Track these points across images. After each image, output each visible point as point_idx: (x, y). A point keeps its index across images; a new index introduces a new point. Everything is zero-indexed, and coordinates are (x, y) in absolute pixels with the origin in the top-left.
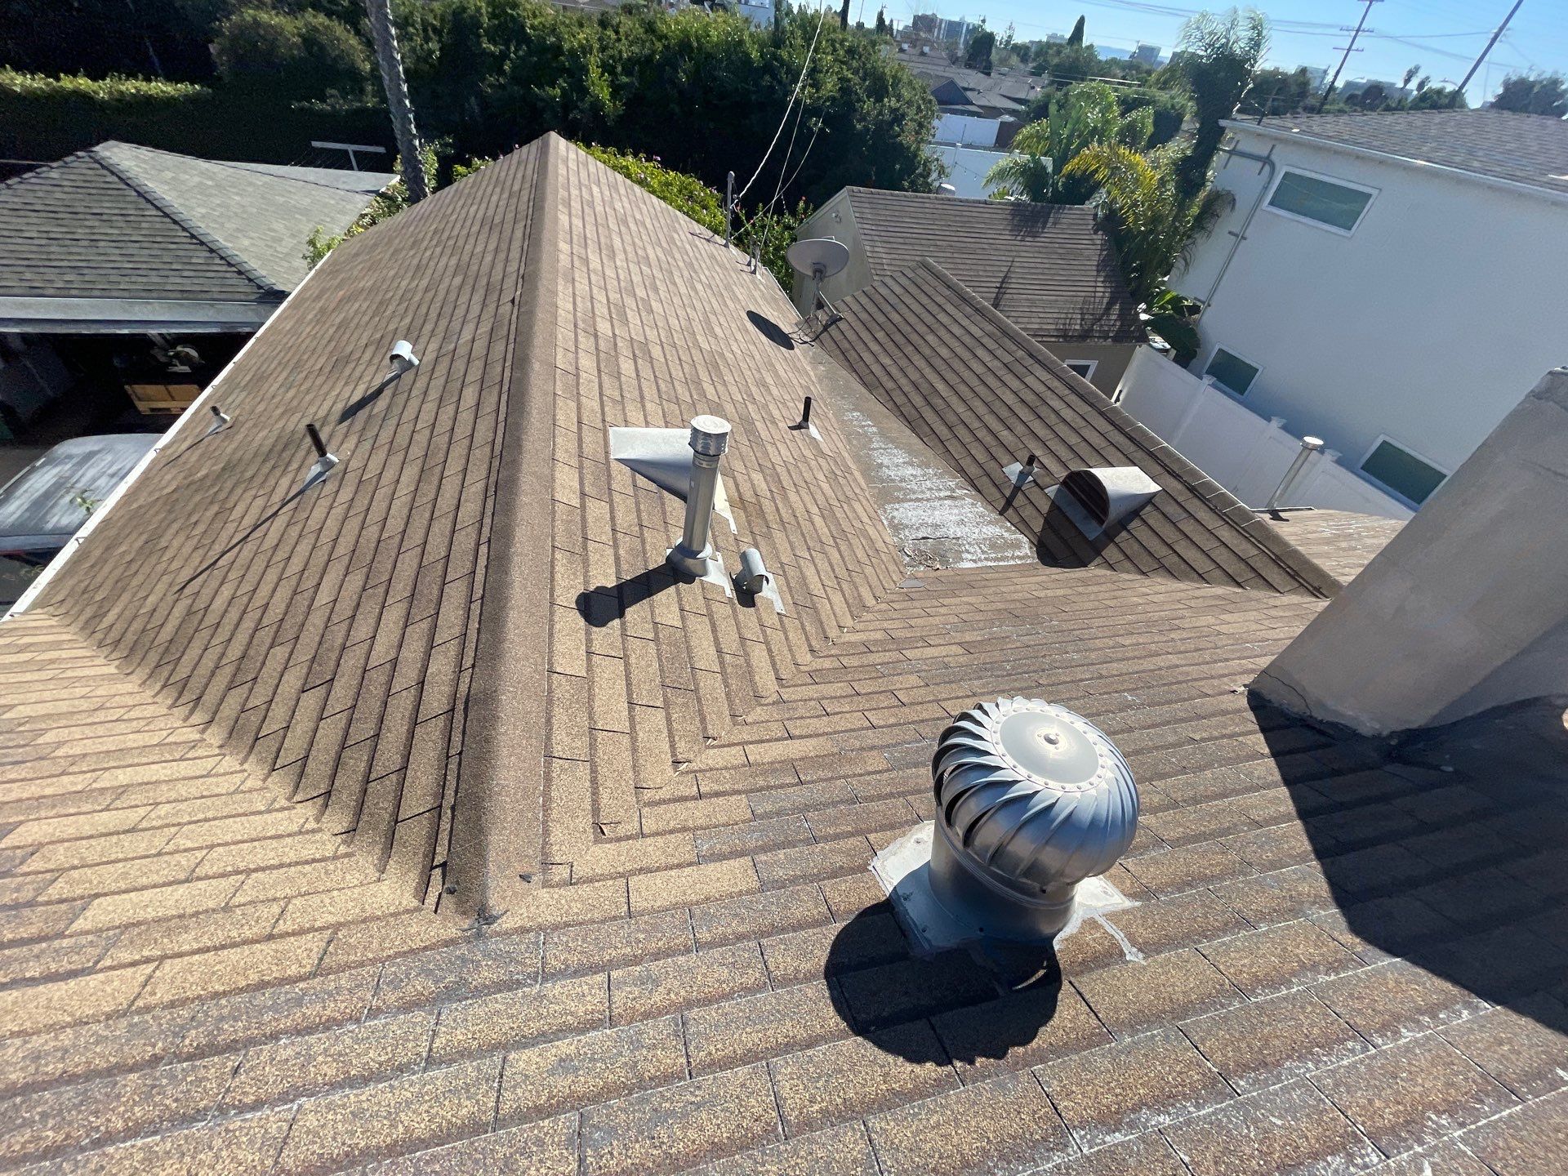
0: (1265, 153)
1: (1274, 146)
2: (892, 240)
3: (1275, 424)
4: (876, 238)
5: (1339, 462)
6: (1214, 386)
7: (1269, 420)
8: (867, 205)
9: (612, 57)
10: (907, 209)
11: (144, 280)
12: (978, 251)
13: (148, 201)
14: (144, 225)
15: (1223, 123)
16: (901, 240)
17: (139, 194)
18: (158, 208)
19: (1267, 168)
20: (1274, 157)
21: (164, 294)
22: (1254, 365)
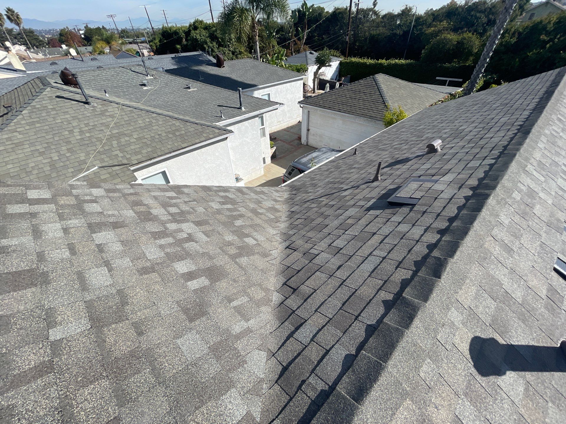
11: (363, 111)
13: (379, 90)
14: (373, 97)
17: (378, 88)
18: (380, 92)
21: (366, 116)
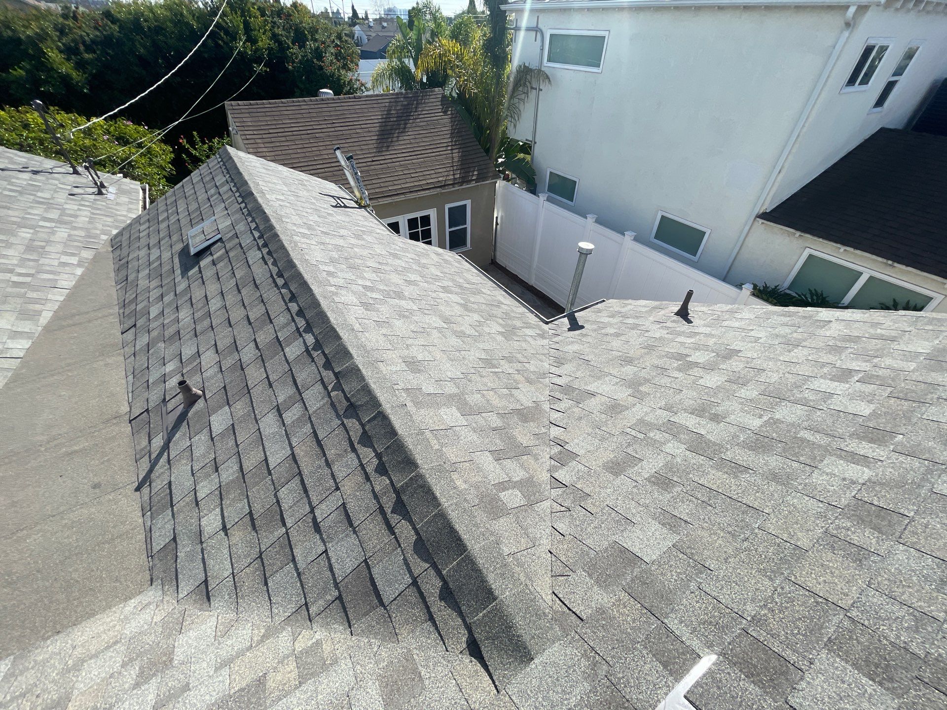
0: (534, 25)
1: (538, 17)
2: (273, 140)
3: (591, 219)
4: (259, 141)
5: (636, 239)
6: (548, 200)
7: (586, 218)
8: (247, 115)
9: (74, 40)
10: (286, 113)
12: (354, 136)
15: (503, 7)
16: (283, 139)
19: (539, 35)
20: (540, 26)
22: (574, 179)
